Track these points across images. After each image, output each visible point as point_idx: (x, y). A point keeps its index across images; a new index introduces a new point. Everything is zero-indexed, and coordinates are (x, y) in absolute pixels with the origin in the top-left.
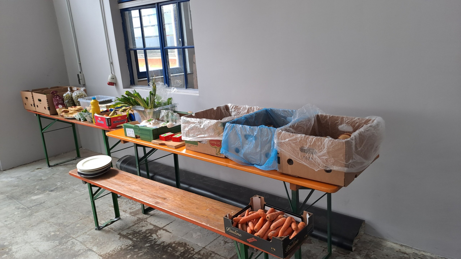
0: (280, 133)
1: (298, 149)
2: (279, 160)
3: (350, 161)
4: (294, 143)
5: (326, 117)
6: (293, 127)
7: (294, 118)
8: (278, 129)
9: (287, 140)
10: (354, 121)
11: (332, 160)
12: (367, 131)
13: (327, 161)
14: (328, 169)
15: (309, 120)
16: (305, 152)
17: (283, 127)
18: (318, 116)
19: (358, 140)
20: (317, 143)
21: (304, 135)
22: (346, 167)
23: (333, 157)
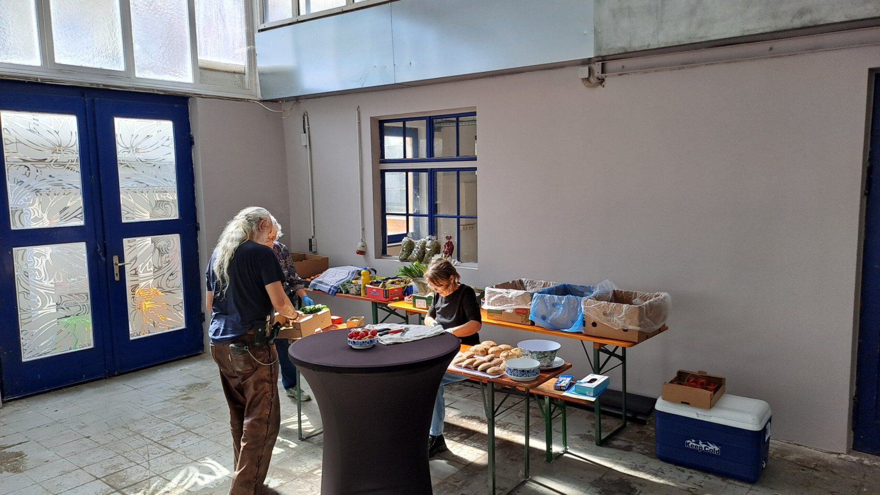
0: (587, 301)
1: (602, 313)
2: (584, 323)
3: (642, 322)
4: (598, 308)
5: (621, 292)
6: (595, 297)
7: (596, 290)
8: (584, 298)
9: (593, 306)
10: (646, 296)
11: (629, 321)
12: (656, 301)
13: (625, 322)
14: (626, 329)
15: (608, 293)
16: (607, 316)
17: (587, 297)
18: (614, 291)
19: (648, 307)
20: (617, 308)
21: (606, 302)
22: (639, 326)
23: (630, 319)
